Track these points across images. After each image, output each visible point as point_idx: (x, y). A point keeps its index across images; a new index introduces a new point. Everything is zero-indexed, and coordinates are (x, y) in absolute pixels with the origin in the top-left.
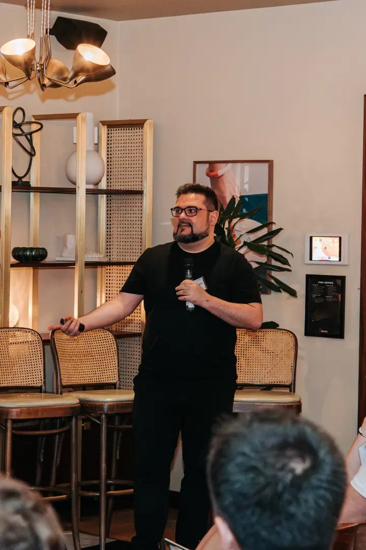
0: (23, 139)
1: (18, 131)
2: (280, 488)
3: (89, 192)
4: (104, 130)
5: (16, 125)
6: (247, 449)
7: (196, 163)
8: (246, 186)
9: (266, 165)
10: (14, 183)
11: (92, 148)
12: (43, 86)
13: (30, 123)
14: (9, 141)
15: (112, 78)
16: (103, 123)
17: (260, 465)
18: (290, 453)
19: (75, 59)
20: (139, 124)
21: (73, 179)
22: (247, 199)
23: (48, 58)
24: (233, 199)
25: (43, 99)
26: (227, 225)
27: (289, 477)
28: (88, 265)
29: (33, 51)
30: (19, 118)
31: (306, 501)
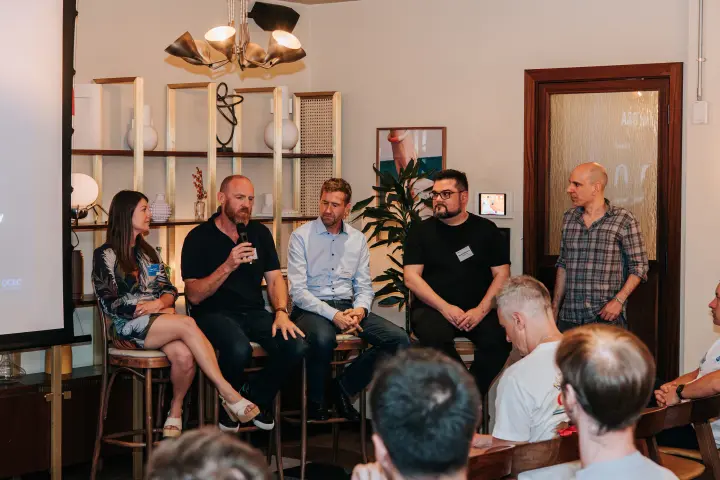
0: (226, 111)
1: (222, 104)
2: (424, 413)
3: (284, 156)
4: (298, 101)
5: (220, 98)
6: (400, 381)
7: (379, 129)
8: (424, 148)
9: (441, 131)
10: (218, 150)
11: (287, 117)
12: (243, 67)
13: (232, 96)
14: (213, 112)
15: (302, 59)
16: (297, 95)
17: (409, 394)
18: (434, 385)
19: (270, 44)
20: (329, 96)
21: (271, 144)
22: (424, 161)
23: (247, 43)
24: (412, 161)
25: (243, 78)
26: (406, 184)
27: (431, 405)
28: (285, 220)
29: (233, 38)
30: (222, 93)
31: (445, 427)
